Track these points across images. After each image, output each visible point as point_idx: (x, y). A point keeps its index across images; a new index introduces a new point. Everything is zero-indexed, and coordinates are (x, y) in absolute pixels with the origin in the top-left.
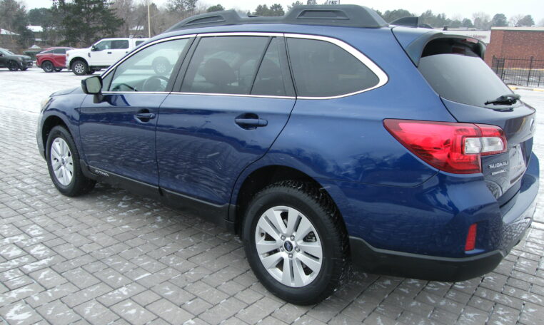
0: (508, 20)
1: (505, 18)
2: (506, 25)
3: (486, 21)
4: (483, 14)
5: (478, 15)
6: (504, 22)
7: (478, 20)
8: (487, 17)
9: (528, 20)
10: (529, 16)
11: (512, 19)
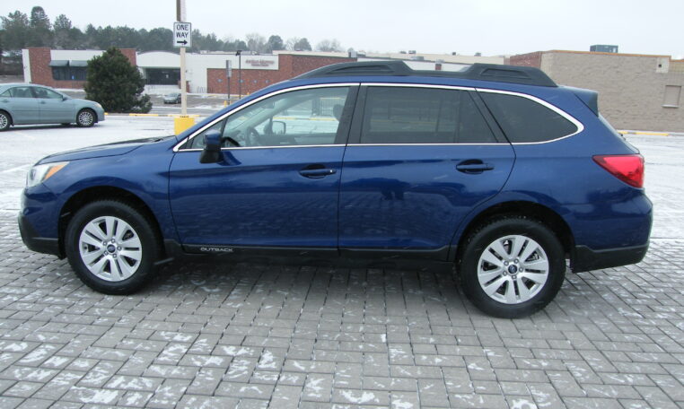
0: (284, 43)
1: (281, 41)
2: (284, 49)
3: (261, 43)
4: (257, 35)
5: (253, 36)
6: (281, 45)
7: (251, 41)
8: (262, 39)
9: (304, 44)
10: (305, 40)
11: (288, 42)
